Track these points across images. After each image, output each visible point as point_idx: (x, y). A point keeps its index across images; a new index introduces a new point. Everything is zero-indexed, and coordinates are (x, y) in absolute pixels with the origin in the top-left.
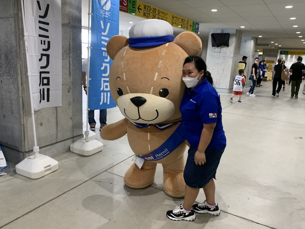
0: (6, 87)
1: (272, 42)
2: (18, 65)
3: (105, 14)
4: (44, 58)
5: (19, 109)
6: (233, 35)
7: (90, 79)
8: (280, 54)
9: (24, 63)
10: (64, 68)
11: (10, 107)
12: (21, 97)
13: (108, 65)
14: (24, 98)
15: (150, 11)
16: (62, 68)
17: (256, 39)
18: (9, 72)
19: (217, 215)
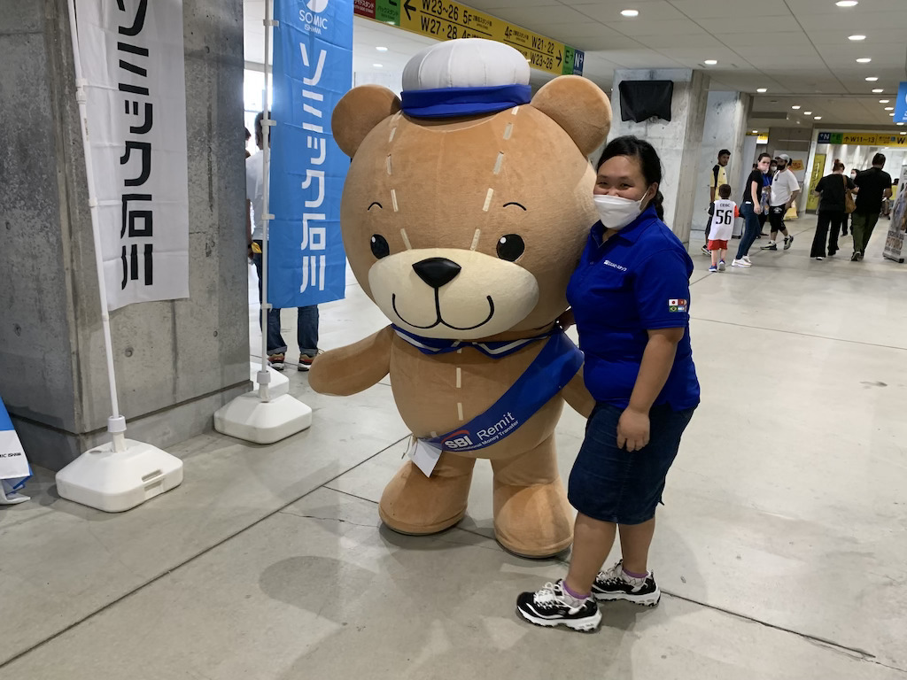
0: (21, 240)
1: (794, 107)
2: (60, 176)
3: (312, 25)
4: (136, 155)
5: (63, 307)
6: (683, 85)
7: (273, 217)
8: (818, 143)
9: (76, 169)
10: (194, 183)
11: (36, 302)
12: (70, 272)
13: (321, 175)
14: (76, 273)
15: (440, 14)
16: (189, 185)
17: (749, 98)
18: (31, 198)
19: (653, 604)
